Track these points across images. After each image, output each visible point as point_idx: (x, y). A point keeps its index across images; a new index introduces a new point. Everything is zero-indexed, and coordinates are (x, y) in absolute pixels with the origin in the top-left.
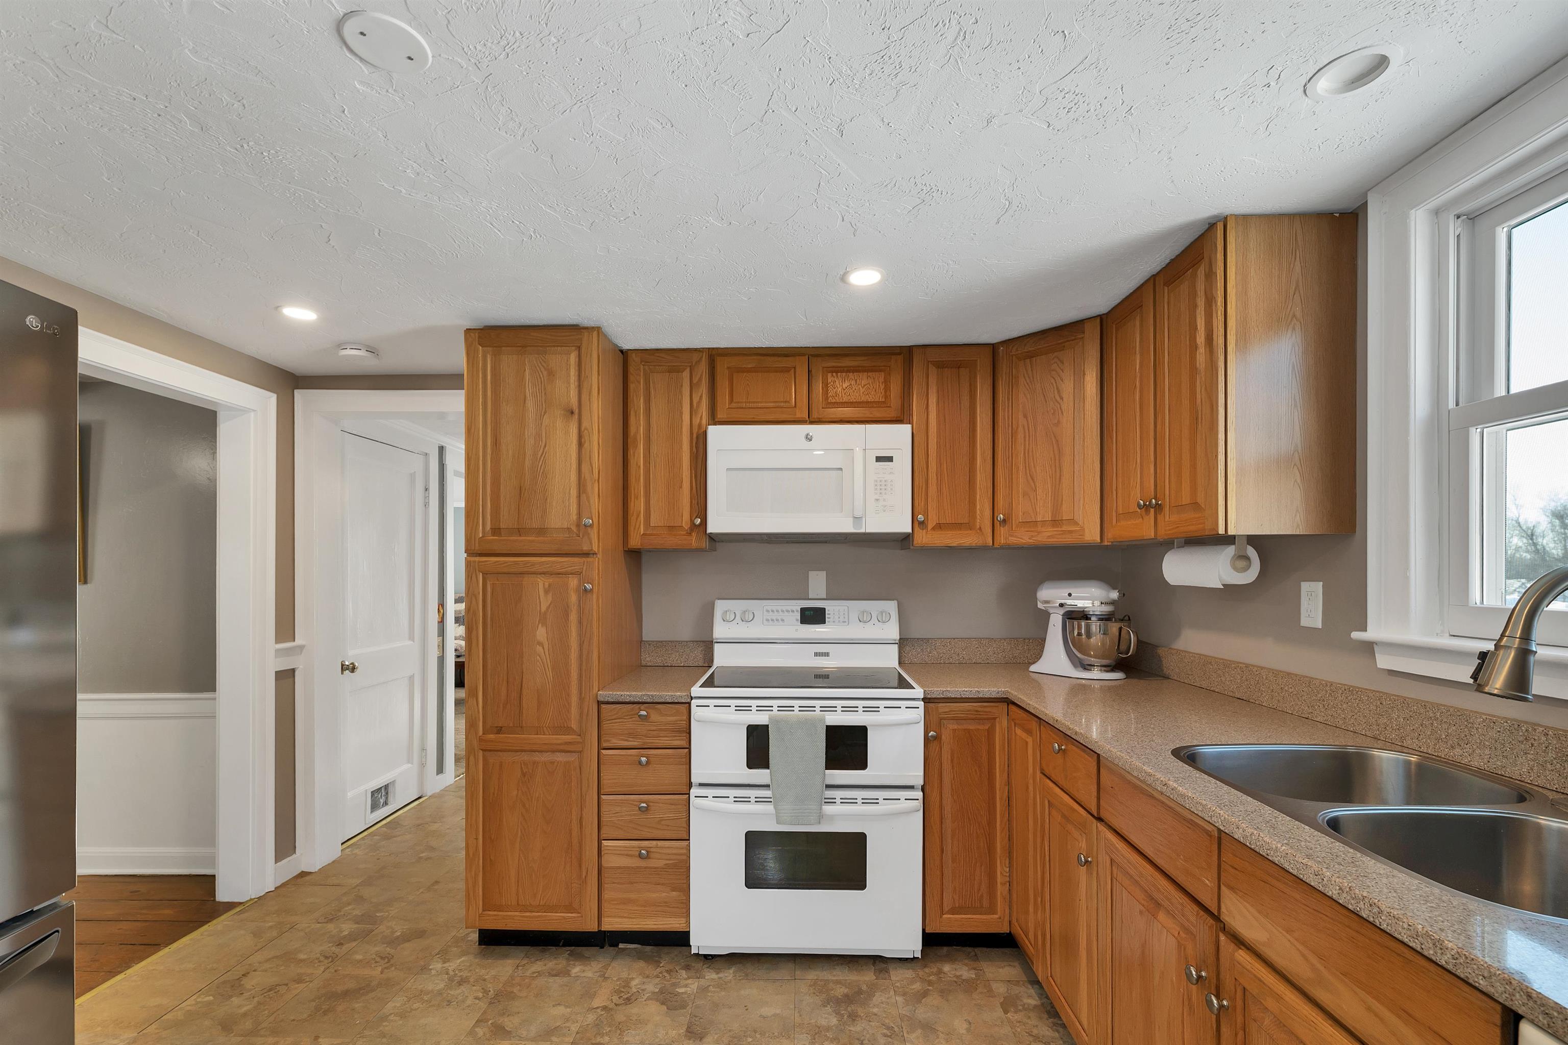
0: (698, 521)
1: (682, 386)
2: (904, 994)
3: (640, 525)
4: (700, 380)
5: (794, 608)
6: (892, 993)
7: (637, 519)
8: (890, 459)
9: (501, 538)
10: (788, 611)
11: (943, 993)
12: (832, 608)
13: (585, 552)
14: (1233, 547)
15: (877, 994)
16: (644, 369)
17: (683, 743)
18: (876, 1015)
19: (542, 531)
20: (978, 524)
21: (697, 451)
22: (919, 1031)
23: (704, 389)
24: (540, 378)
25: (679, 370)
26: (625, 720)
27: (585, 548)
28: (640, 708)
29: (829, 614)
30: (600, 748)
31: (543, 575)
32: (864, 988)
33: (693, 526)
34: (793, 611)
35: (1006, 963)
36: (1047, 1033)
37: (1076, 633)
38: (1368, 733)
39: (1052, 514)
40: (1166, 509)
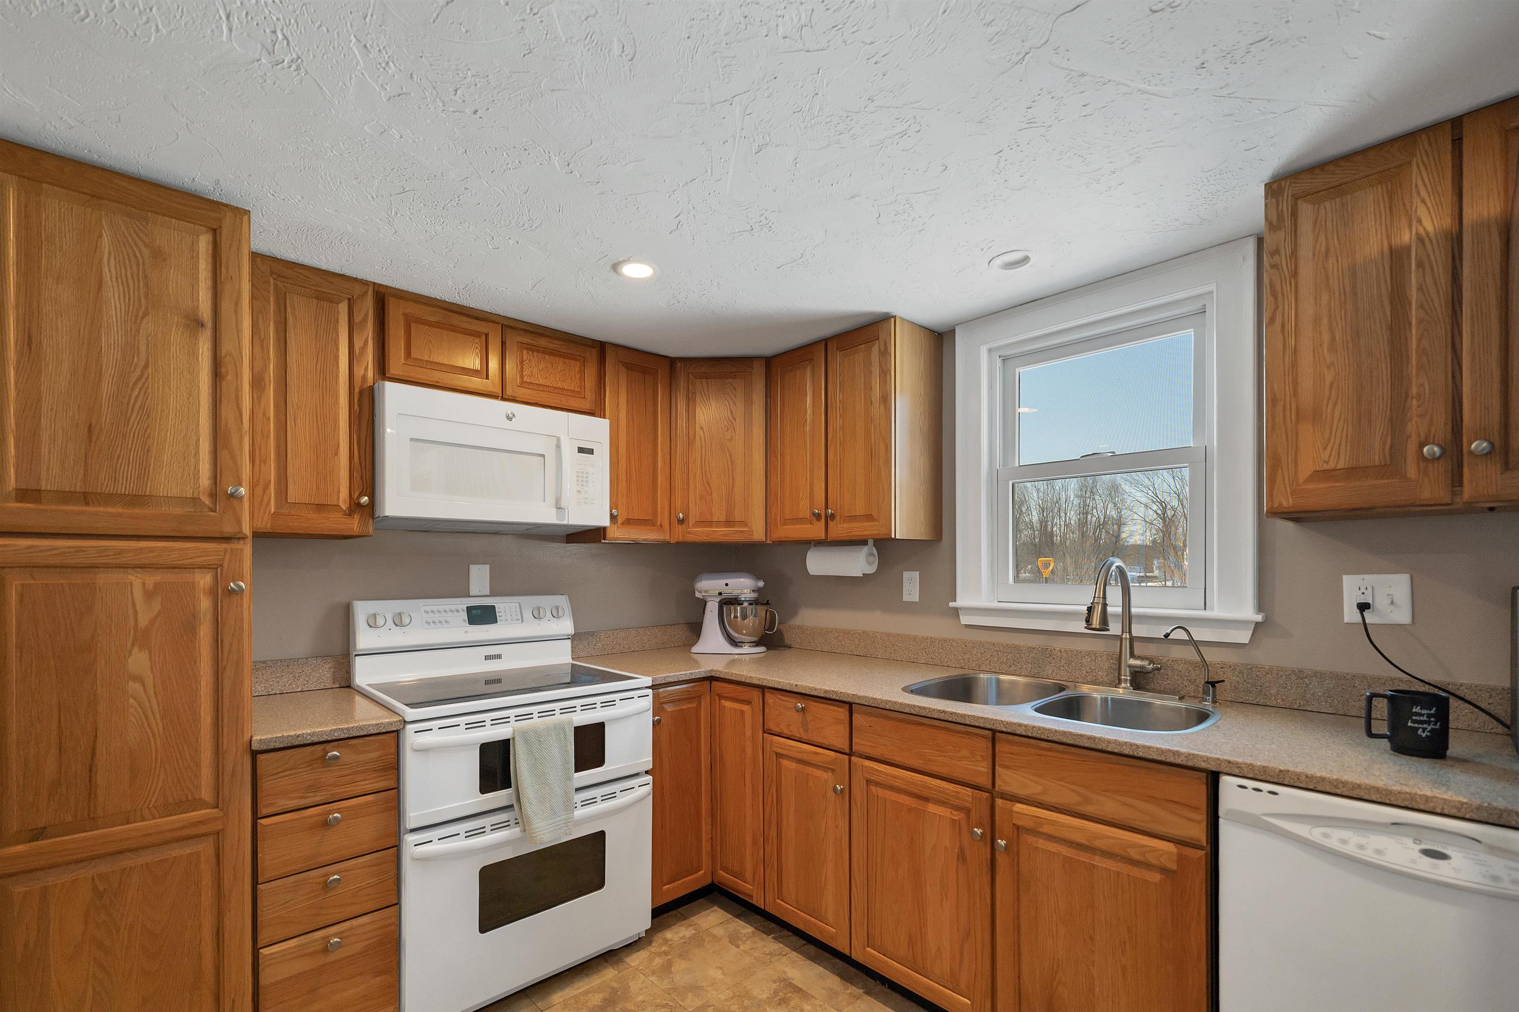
0: (365, 499)
1: (338, 321)
2: (653, 973)
3: (269, 501)
4: (365, 319)
5: (460, 607)
6: (642, 976)
7: (264, 492)
8: (590, 451)
9: (42, 507)
10: (451, 611)
11: (683, 956)
12: (503, 605)
13: (226, 535)
14: (867, 547)
15: (631, 984)
16: (276, 287)
17: (391, 784)
18: (644, 1002)
19: (138, 500)
20: (659, 521)
21: (360, 410)
22: (690, 995)
23: (369, 331)
24: (136, 257)
25: (334, 301)
26: (301, 770)
27: (228, 529)
28: (324, 749)
29: (500, 612)
30: (255, 817)
31: (139, 570)
32: (615, 985)
33: (355, 507)
34: (457, 611)
35: (708, 911)
36: (776, 947)
37: (732, 617)
38: (957, 666)
39: (726, 515)
40: (838, 518)
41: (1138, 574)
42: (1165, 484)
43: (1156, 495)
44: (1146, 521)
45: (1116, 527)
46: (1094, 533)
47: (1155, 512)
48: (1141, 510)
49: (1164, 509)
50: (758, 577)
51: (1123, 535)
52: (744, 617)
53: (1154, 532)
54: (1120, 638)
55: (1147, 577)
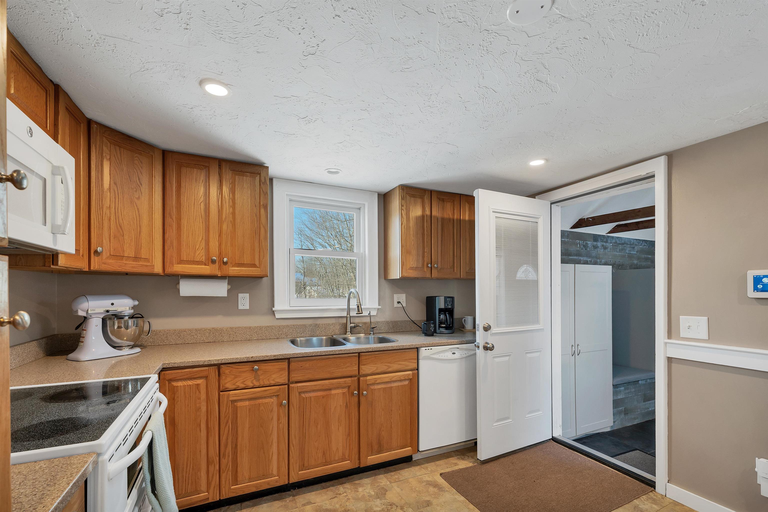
20: (82, 252)
39: (135, 253)
40: (229, 264)
50: (133, 299)
52: (127, 328)
54: (347, 317)
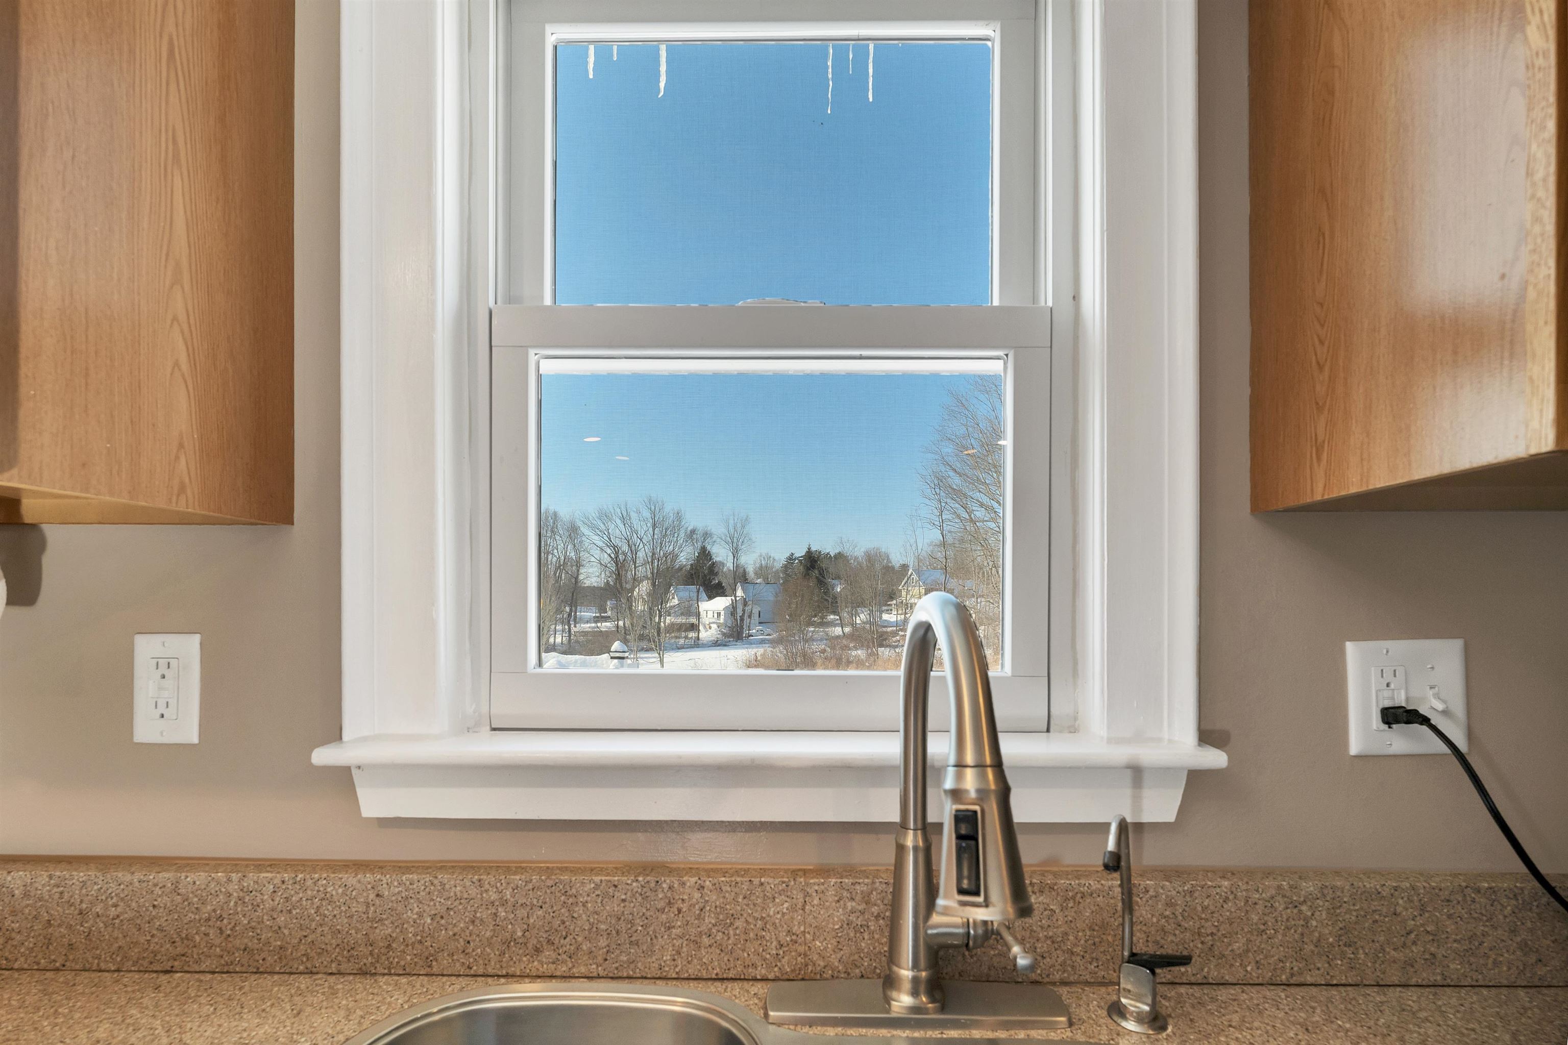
41: (594, 615)
42: (617, 530)
43: (610, 539)
44: (601, 564)
45: (574, 568)
46: (555, 574)
47: (610, 555)
48: (597, 553)
49: (617, 553)
51: (581, 577)
53: (607, 573)
55: (603, 617)
